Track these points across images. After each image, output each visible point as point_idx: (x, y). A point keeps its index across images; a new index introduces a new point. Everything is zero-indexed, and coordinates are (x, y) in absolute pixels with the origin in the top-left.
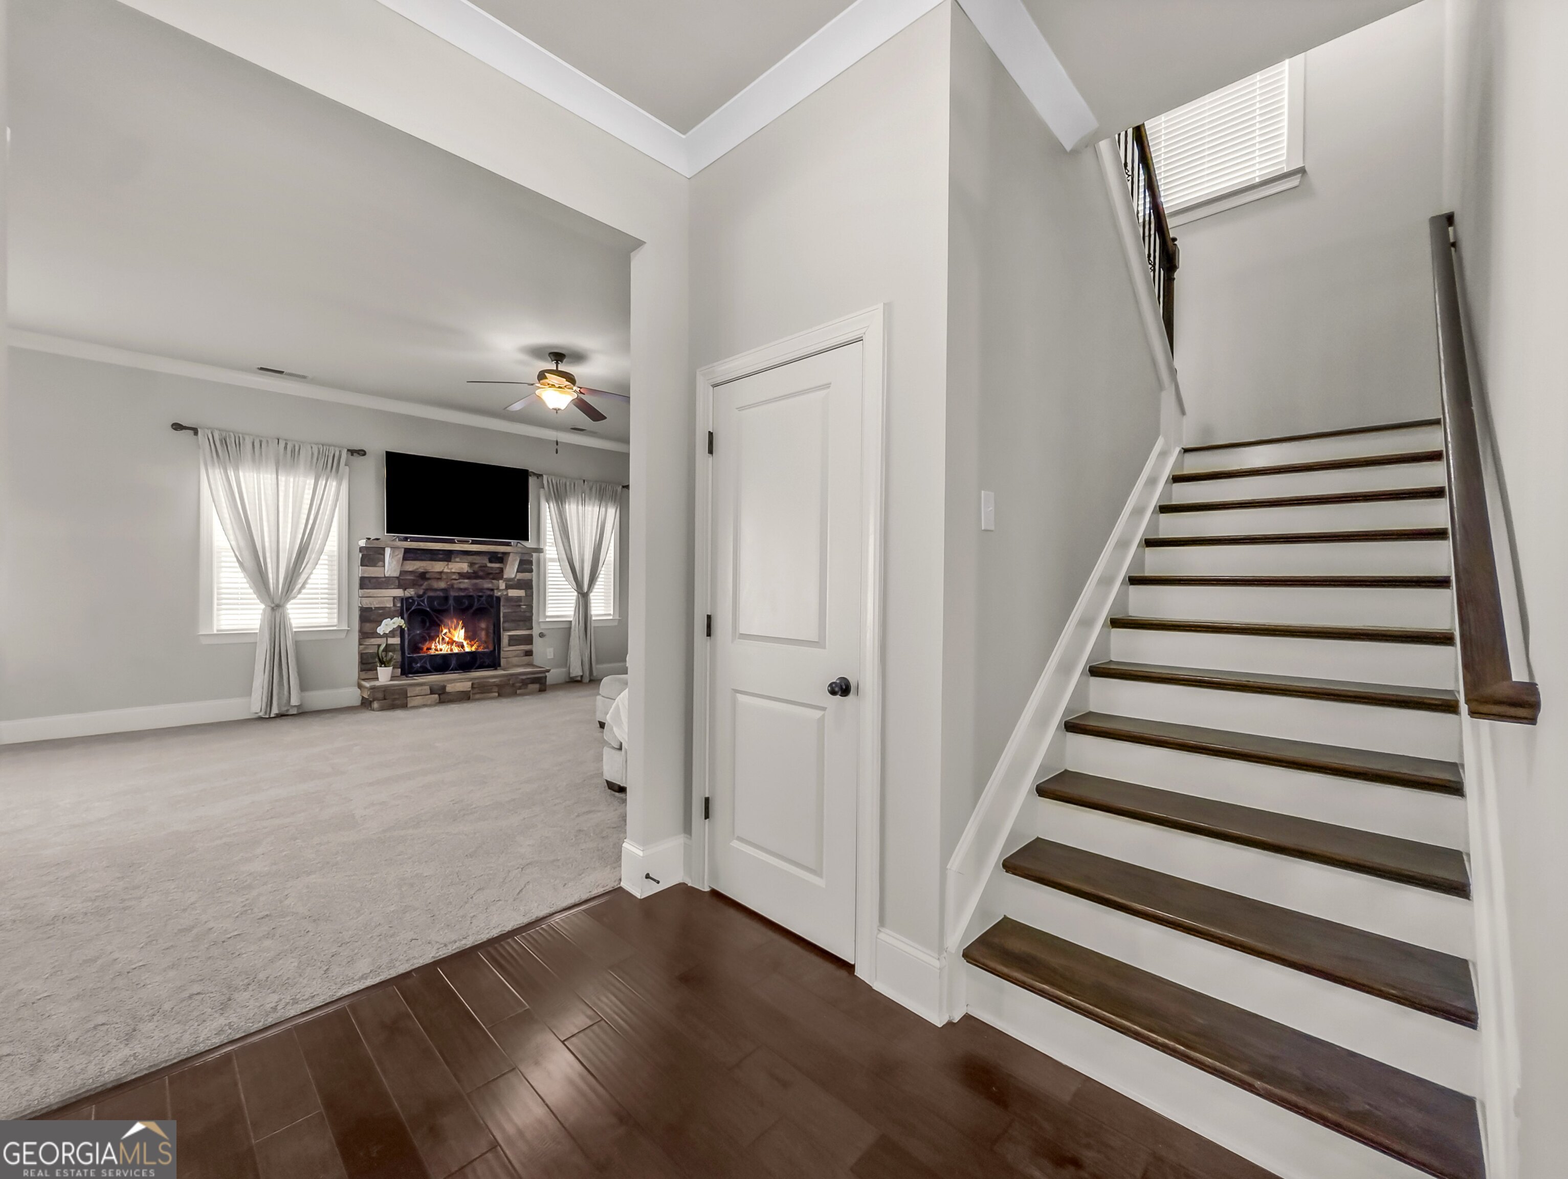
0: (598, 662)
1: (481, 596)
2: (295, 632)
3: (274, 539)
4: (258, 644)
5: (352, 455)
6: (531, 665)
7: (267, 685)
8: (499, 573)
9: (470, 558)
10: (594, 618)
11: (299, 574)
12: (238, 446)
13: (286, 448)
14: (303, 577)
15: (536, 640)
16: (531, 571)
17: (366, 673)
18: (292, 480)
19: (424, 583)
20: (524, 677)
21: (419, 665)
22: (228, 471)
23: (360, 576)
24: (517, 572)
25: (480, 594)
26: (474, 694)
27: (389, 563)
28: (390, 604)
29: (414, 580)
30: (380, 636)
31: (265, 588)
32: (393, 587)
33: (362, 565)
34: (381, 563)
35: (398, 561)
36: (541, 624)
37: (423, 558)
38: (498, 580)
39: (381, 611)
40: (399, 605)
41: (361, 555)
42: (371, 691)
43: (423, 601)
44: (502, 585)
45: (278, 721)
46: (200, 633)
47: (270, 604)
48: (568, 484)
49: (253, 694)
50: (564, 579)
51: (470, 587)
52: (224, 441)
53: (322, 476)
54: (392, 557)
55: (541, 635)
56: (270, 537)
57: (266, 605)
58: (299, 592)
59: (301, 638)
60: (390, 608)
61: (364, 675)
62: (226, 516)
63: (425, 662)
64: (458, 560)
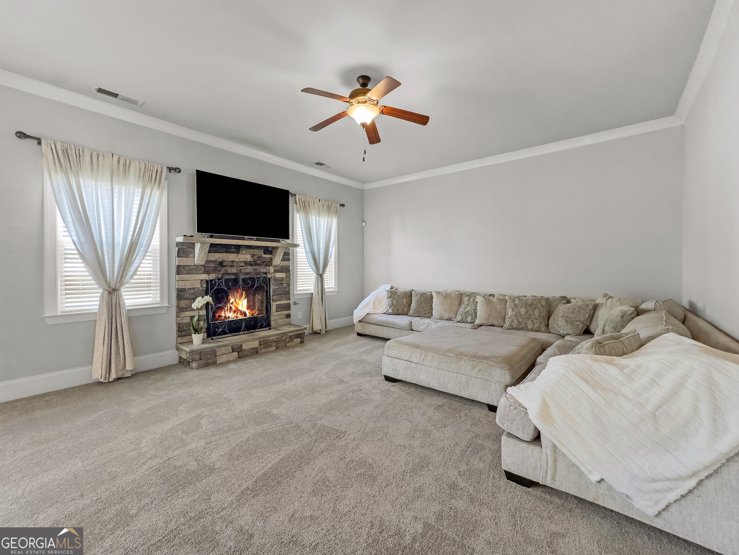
0: (329, 319)
1: (259, 278)
2: (128, 310)
3: (110, 235)
4: (97, 322)
5: (170, 172)
6: (289, 324)
7: (106, 356)
8: (270, 261)
9: (252, 251)
10: (326, 290)
11: (131, 263)
12: (78, 157)
13: (119, 162)
14: (135, 265)
15: (292, 306)
16: (289, 260)
17: (182, 338)
18: (124, 188)
19: (222, 269)
20: (291, 334)
21: (220, 330)
22: (70, 177)
23: (177, 264)
24: (281, 261)
25: (259, 276)
26: (260, 349)
27: (199, 254)
28: (198, 286)
29: (215, 267)
30: (193, 310)
31: (103, 275)
32: (200, 272)
33: (178, 256)
34: (192, 255)
35: (205, 253)
36: (295, 295)
37: (221, 251)
38: (269, 267)
39: (192, 291)
40: (205, 286)
41: (177, 249)
42: (190, 354)
43: (222, 282)
44: (272, 269)
45: (116, 384)
46: (47, 315)
47: (107, 288)
48: (310, 201)
49: (94, 363)
50: (308, 265)
51: (252, 271)
52: (66, 151)
53: (148, 186)
54: (202, 250)
55: (295, 303)
56: (106, 233)
57: (104, 290)
58: (132, 278)
59: (132, 314)
60: (198, 288)
61: (181, 340)
62: (69, 215)
63: (225, 328)
64: (244, 252)
